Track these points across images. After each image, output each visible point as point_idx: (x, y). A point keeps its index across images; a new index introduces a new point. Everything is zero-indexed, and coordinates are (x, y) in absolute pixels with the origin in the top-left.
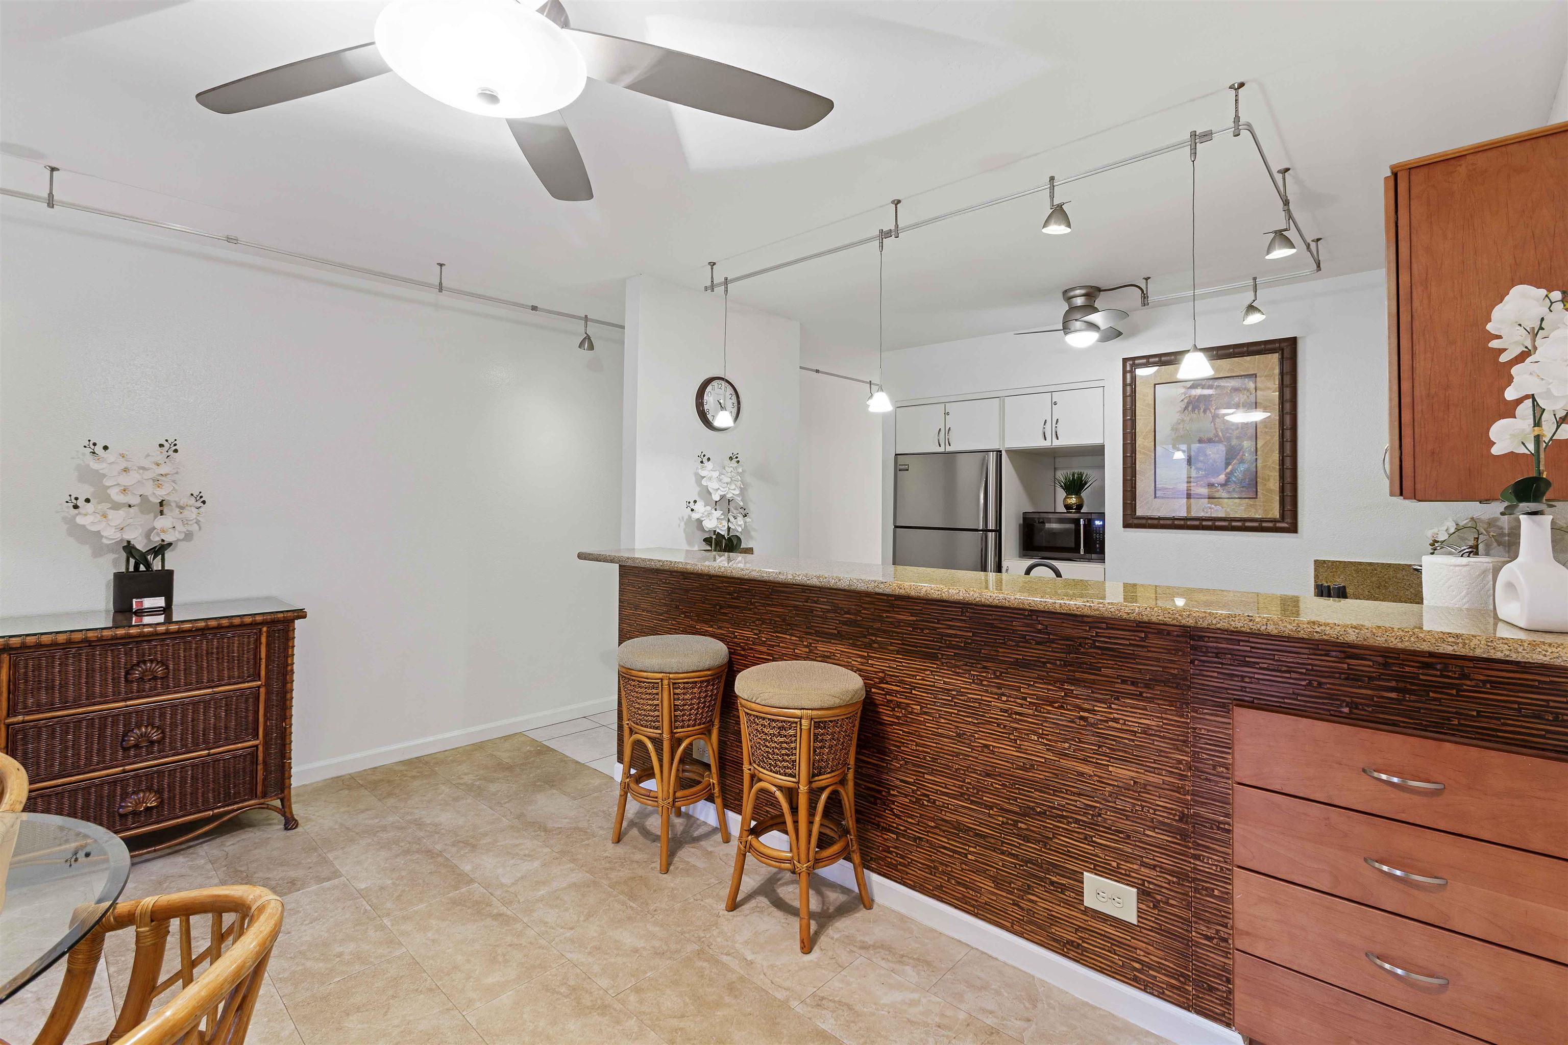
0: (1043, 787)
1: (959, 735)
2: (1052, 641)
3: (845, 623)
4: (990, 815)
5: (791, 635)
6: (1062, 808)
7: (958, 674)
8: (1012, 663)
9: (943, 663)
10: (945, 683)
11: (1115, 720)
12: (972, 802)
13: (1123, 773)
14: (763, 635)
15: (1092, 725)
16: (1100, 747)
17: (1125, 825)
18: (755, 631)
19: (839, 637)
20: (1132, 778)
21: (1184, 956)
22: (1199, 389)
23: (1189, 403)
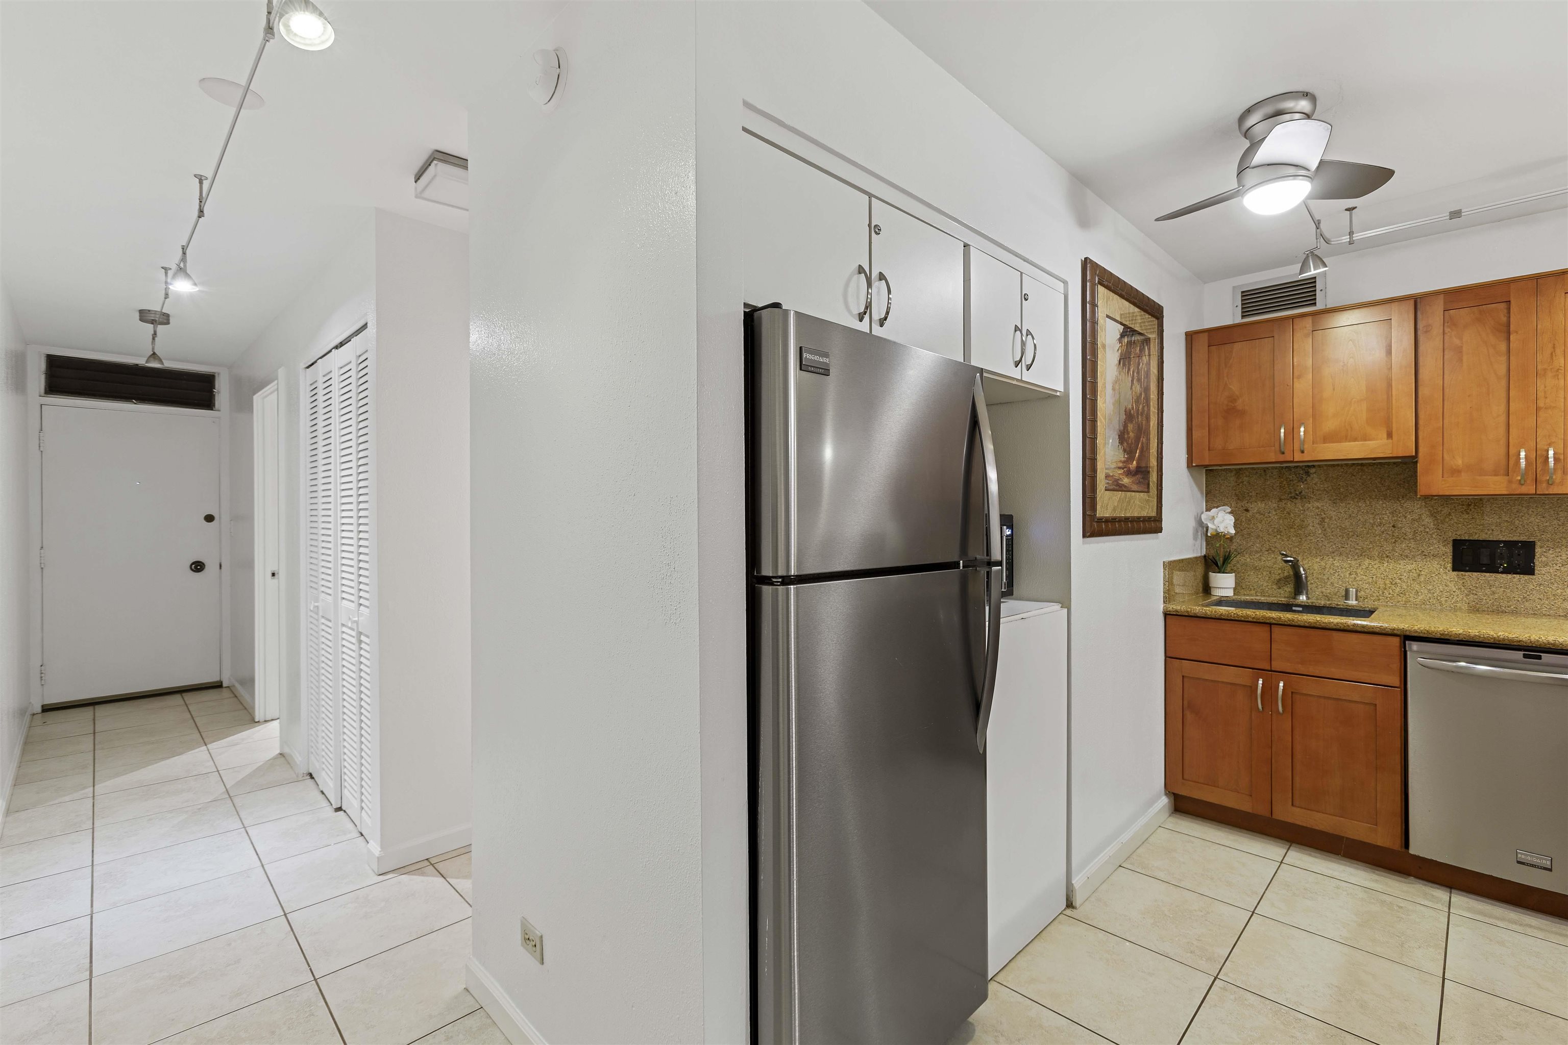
22: (1126, 340)
23: (1121, 356)
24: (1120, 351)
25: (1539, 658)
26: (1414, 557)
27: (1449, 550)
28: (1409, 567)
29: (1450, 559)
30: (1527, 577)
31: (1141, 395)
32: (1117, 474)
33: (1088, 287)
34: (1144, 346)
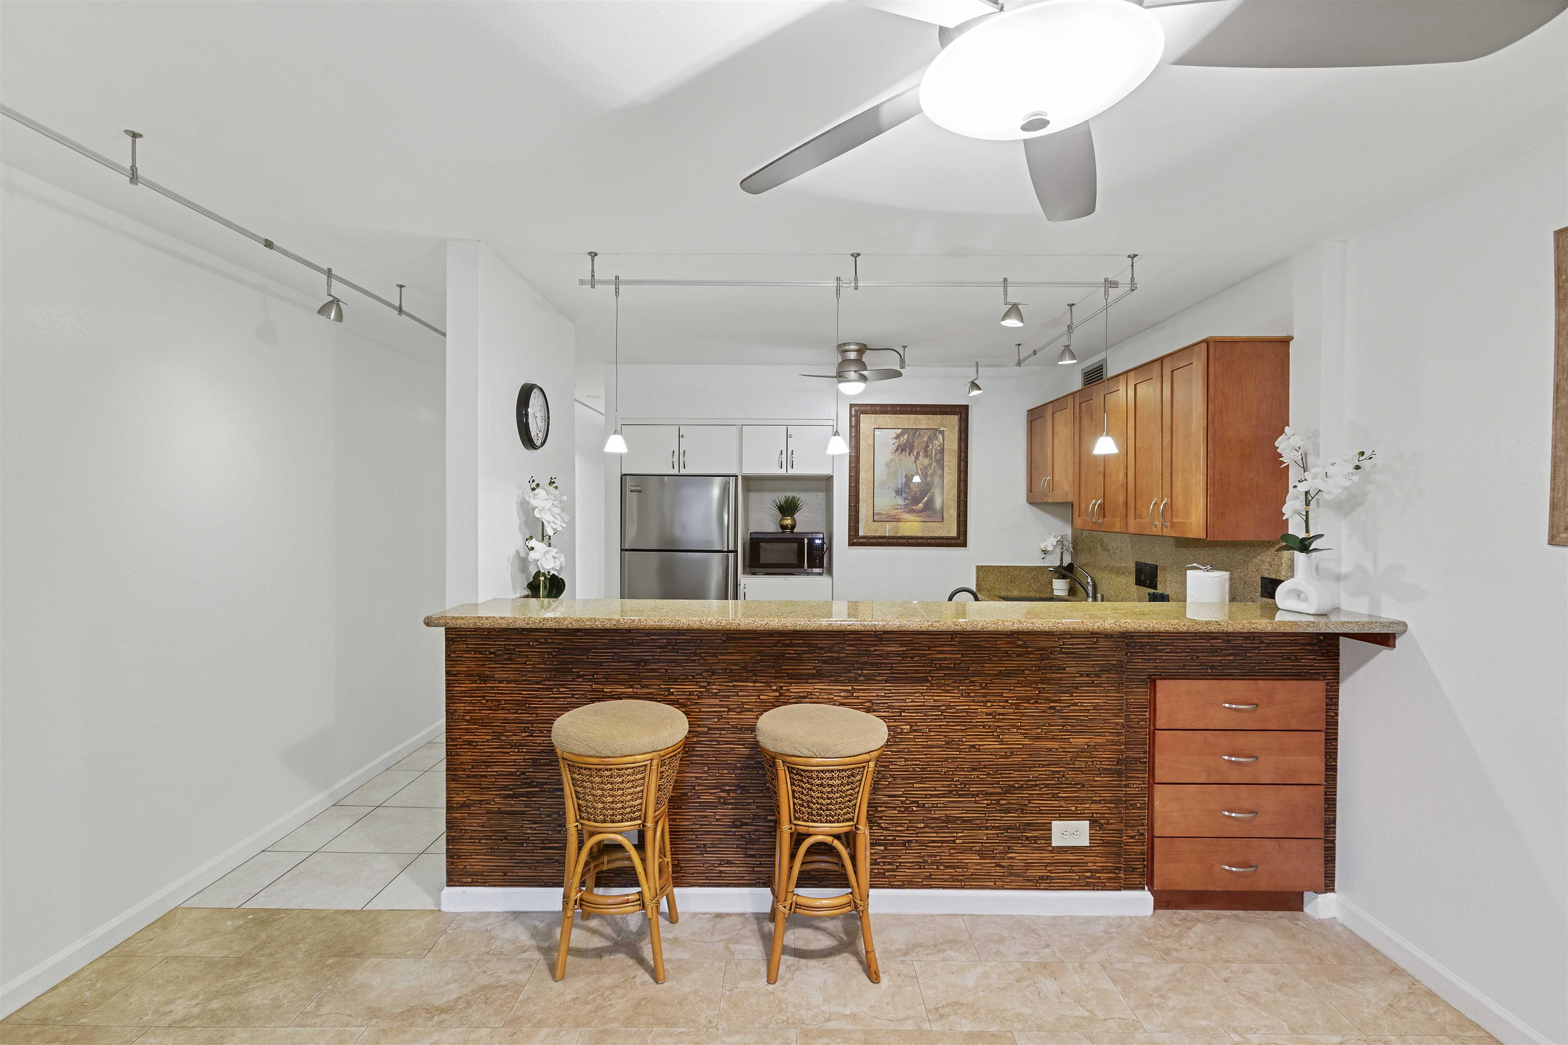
0: (1021, 767)
1: (947, 743)
2: (1030, 653)
3: (825, 662)
4: (976, 802)
5: (755, 682)
6: (1036, 779)
7: (947, 691)
8: (996, 675)
9: (932, 685)
10: (935, 701)
11: (1075, 704)
12: (960, 796)
13: (1079, 741)
14: (713, 687)
15: (1059, 711)
16: (1064, 726)
17: (1081, 778)
18: (702, 684)
19: (818, 676)
20: (1086, 743)
21: (1118, 855)
22: (906, 436)
23: (899, 446)
24: (896, 444)
26: (1126, 574)
27: (1134, 569)
28: (1125, 580)
29: (1134, 576)
31: (931, 464)
32: (893, 512)
33: (853, 419)
34: (935, 435)
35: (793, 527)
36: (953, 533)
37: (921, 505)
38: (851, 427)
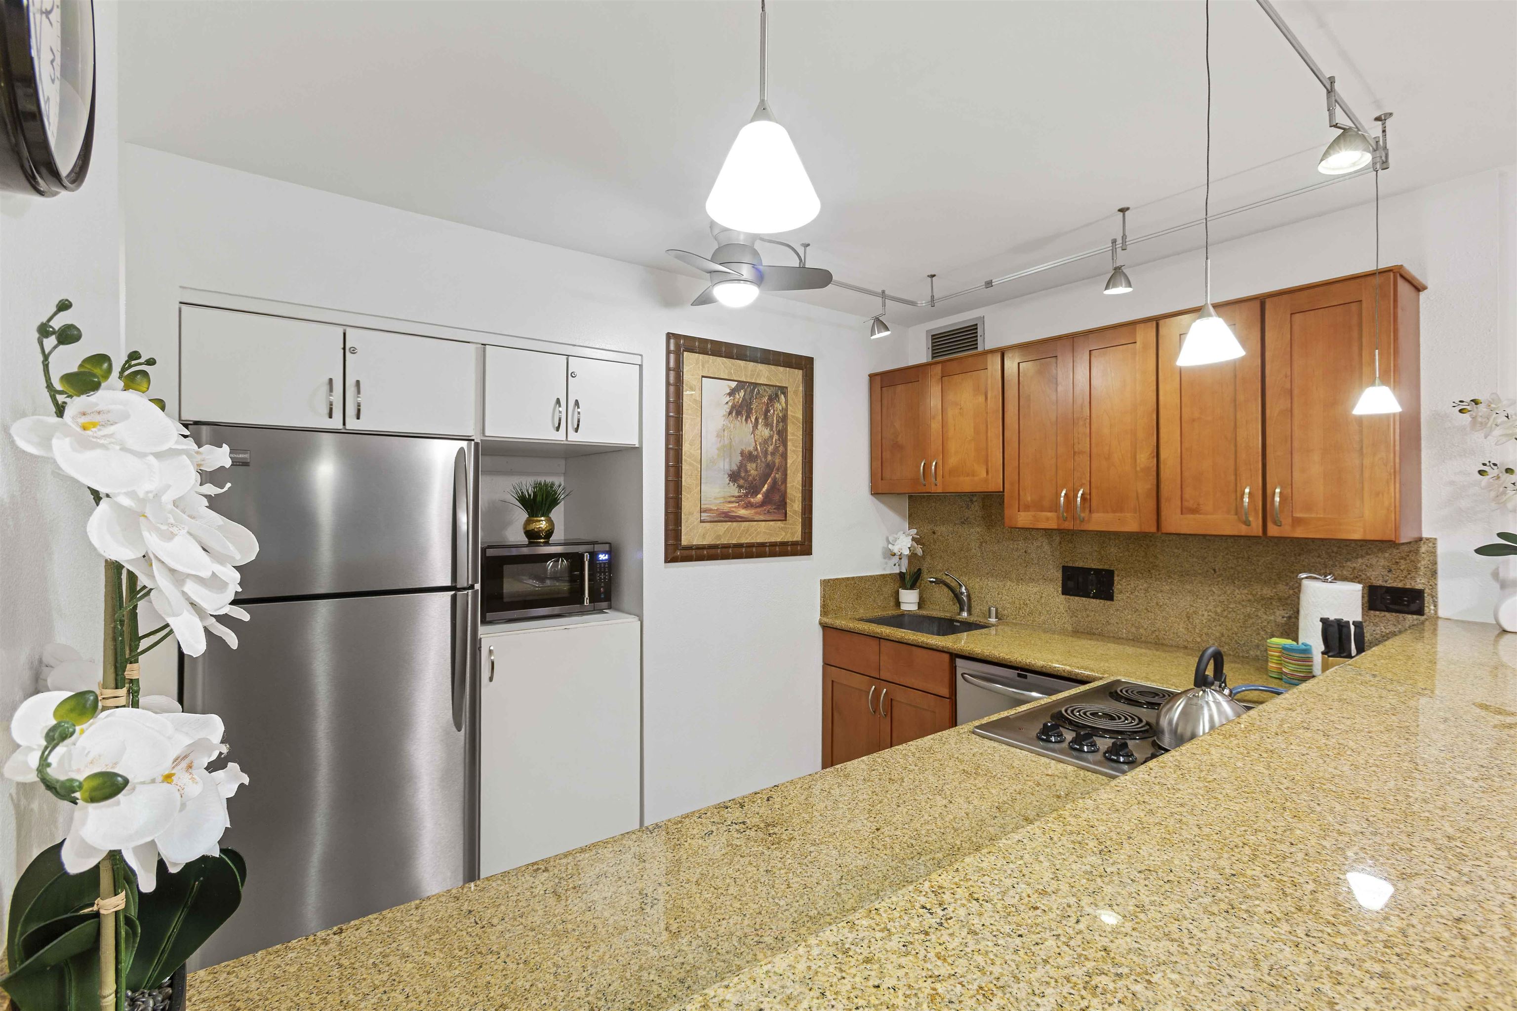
22: (742, 393)
23: (733, 407)
24: (730, 404)
25: (1025, 677)
26: (1038, 580)
27: (1059, 575)
28: (1035, 590)
29: (1060, 584)
30: (1109, 603)
31: (771, 437)
32: (726, 507)
33: (672, 356)
34: (777, 395)
35: (549, 533)
36: (798, 537)
37: (760, 496)
38: (668, 369)
